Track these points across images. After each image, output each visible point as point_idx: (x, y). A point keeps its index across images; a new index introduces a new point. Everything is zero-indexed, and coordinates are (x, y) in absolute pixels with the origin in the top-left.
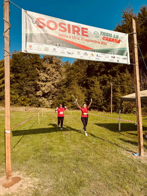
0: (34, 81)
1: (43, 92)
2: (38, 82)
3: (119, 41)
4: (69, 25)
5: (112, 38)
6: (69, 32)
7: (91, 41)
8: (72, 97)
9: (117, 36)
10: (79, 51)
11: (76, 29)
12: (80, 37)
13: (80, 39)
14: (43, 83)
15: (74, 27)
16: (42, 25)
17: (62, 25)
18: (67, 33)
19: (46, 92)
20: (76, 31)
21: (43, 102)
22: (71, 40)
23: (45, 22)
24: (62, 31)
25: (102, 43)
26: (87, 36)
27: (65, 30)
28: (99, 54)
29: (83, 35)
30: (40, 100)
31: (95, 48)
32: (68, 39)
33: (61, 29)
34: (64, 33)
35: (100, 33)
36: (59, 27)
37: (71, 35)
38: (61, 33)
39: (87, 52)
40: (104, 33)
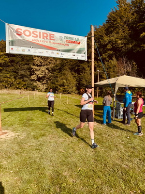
0: (28, 65)
1: (37, 76)
2: (32, 67)
3: (80, 43)
4: (40, 33)
5: (74, 40)
6: (40, 38)
7: (57, 43)
8: (64, 82)
9: (78, 39)
10: (47, 50)
11: (45, 35)
12: (48, 41)
13: (48, 42)
14: (37, 68)
15: (44, 33)
16: (20, 33)
17: (35, 33)
18: (38, 38)
19: (41, 76)
20: (45, 37)
21: (38, 86)
22: (41, 43)
23: (22, 31)
24: (35, 37)
25: (66, 45)
26: (54, 40)
27: (37, 37)
28: (63, 53)
29: (51, 39)
30: (35, 84)
31: (60, 49)
32: (39, 43)
33: (34, 35)
34: (36, 39)
35: (64, 37)
36: (32, 35)
37: (42, 39)
38: (34, 38)
39: (54, 51)
40: (67, 38)
